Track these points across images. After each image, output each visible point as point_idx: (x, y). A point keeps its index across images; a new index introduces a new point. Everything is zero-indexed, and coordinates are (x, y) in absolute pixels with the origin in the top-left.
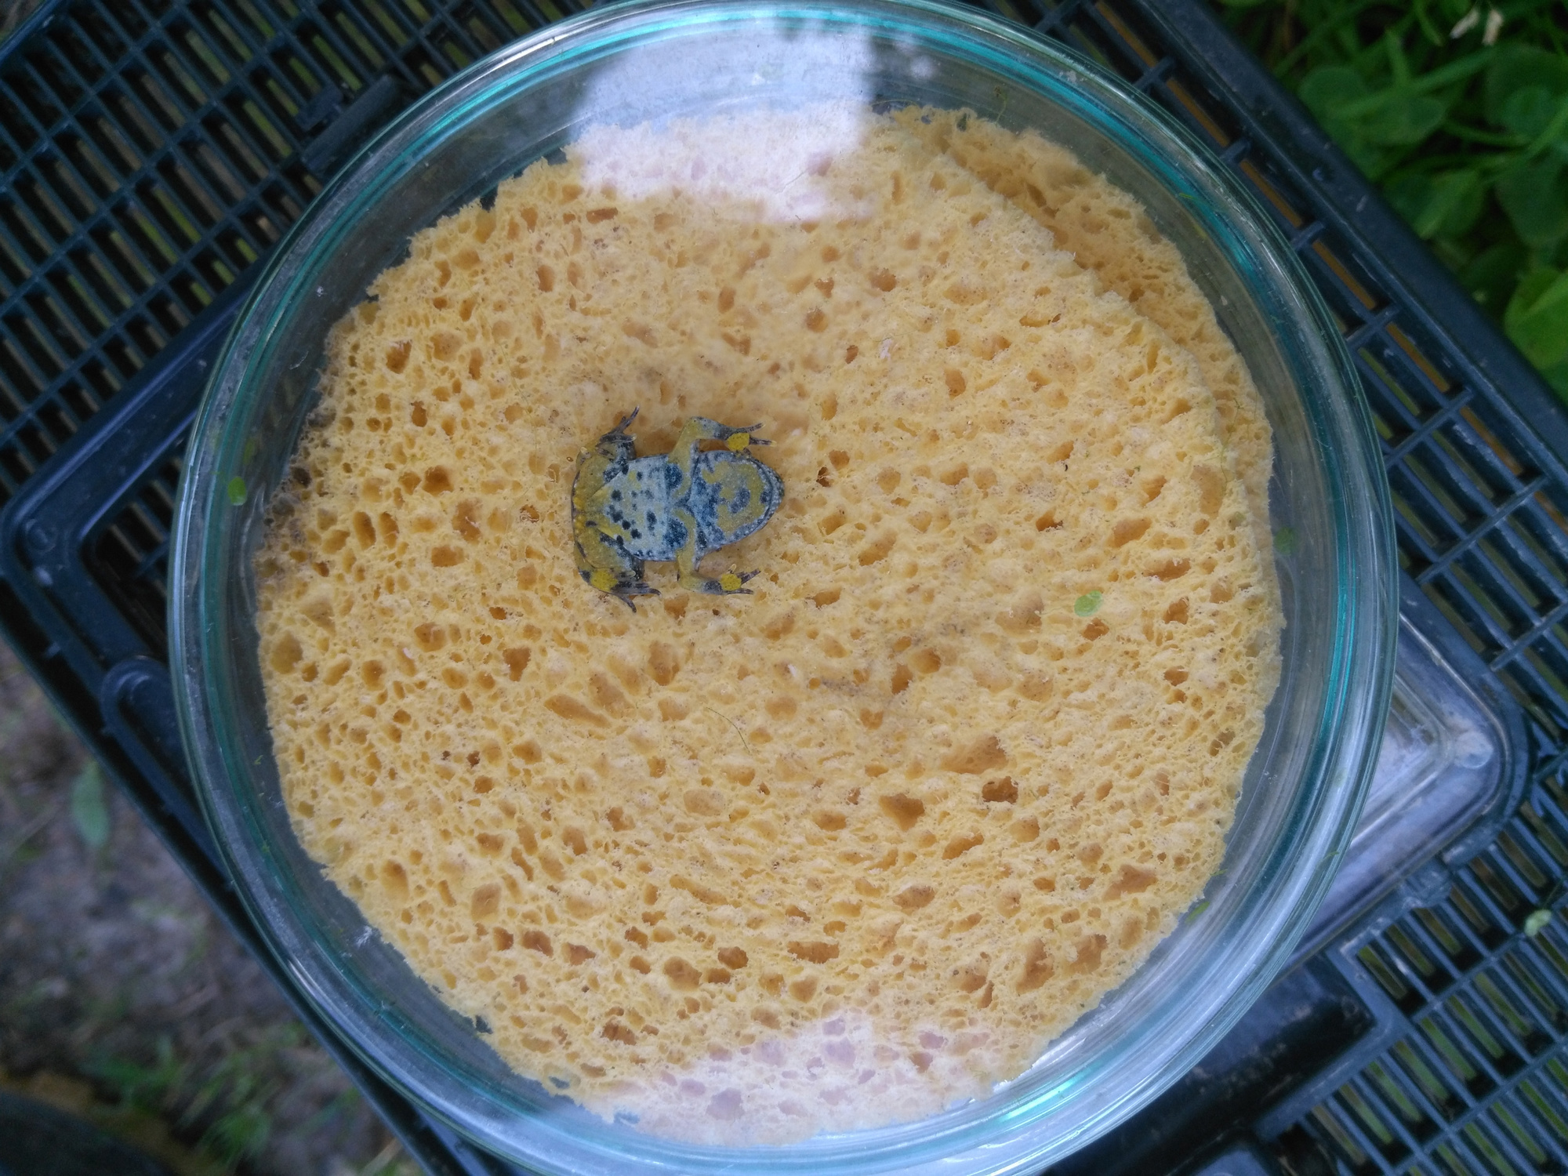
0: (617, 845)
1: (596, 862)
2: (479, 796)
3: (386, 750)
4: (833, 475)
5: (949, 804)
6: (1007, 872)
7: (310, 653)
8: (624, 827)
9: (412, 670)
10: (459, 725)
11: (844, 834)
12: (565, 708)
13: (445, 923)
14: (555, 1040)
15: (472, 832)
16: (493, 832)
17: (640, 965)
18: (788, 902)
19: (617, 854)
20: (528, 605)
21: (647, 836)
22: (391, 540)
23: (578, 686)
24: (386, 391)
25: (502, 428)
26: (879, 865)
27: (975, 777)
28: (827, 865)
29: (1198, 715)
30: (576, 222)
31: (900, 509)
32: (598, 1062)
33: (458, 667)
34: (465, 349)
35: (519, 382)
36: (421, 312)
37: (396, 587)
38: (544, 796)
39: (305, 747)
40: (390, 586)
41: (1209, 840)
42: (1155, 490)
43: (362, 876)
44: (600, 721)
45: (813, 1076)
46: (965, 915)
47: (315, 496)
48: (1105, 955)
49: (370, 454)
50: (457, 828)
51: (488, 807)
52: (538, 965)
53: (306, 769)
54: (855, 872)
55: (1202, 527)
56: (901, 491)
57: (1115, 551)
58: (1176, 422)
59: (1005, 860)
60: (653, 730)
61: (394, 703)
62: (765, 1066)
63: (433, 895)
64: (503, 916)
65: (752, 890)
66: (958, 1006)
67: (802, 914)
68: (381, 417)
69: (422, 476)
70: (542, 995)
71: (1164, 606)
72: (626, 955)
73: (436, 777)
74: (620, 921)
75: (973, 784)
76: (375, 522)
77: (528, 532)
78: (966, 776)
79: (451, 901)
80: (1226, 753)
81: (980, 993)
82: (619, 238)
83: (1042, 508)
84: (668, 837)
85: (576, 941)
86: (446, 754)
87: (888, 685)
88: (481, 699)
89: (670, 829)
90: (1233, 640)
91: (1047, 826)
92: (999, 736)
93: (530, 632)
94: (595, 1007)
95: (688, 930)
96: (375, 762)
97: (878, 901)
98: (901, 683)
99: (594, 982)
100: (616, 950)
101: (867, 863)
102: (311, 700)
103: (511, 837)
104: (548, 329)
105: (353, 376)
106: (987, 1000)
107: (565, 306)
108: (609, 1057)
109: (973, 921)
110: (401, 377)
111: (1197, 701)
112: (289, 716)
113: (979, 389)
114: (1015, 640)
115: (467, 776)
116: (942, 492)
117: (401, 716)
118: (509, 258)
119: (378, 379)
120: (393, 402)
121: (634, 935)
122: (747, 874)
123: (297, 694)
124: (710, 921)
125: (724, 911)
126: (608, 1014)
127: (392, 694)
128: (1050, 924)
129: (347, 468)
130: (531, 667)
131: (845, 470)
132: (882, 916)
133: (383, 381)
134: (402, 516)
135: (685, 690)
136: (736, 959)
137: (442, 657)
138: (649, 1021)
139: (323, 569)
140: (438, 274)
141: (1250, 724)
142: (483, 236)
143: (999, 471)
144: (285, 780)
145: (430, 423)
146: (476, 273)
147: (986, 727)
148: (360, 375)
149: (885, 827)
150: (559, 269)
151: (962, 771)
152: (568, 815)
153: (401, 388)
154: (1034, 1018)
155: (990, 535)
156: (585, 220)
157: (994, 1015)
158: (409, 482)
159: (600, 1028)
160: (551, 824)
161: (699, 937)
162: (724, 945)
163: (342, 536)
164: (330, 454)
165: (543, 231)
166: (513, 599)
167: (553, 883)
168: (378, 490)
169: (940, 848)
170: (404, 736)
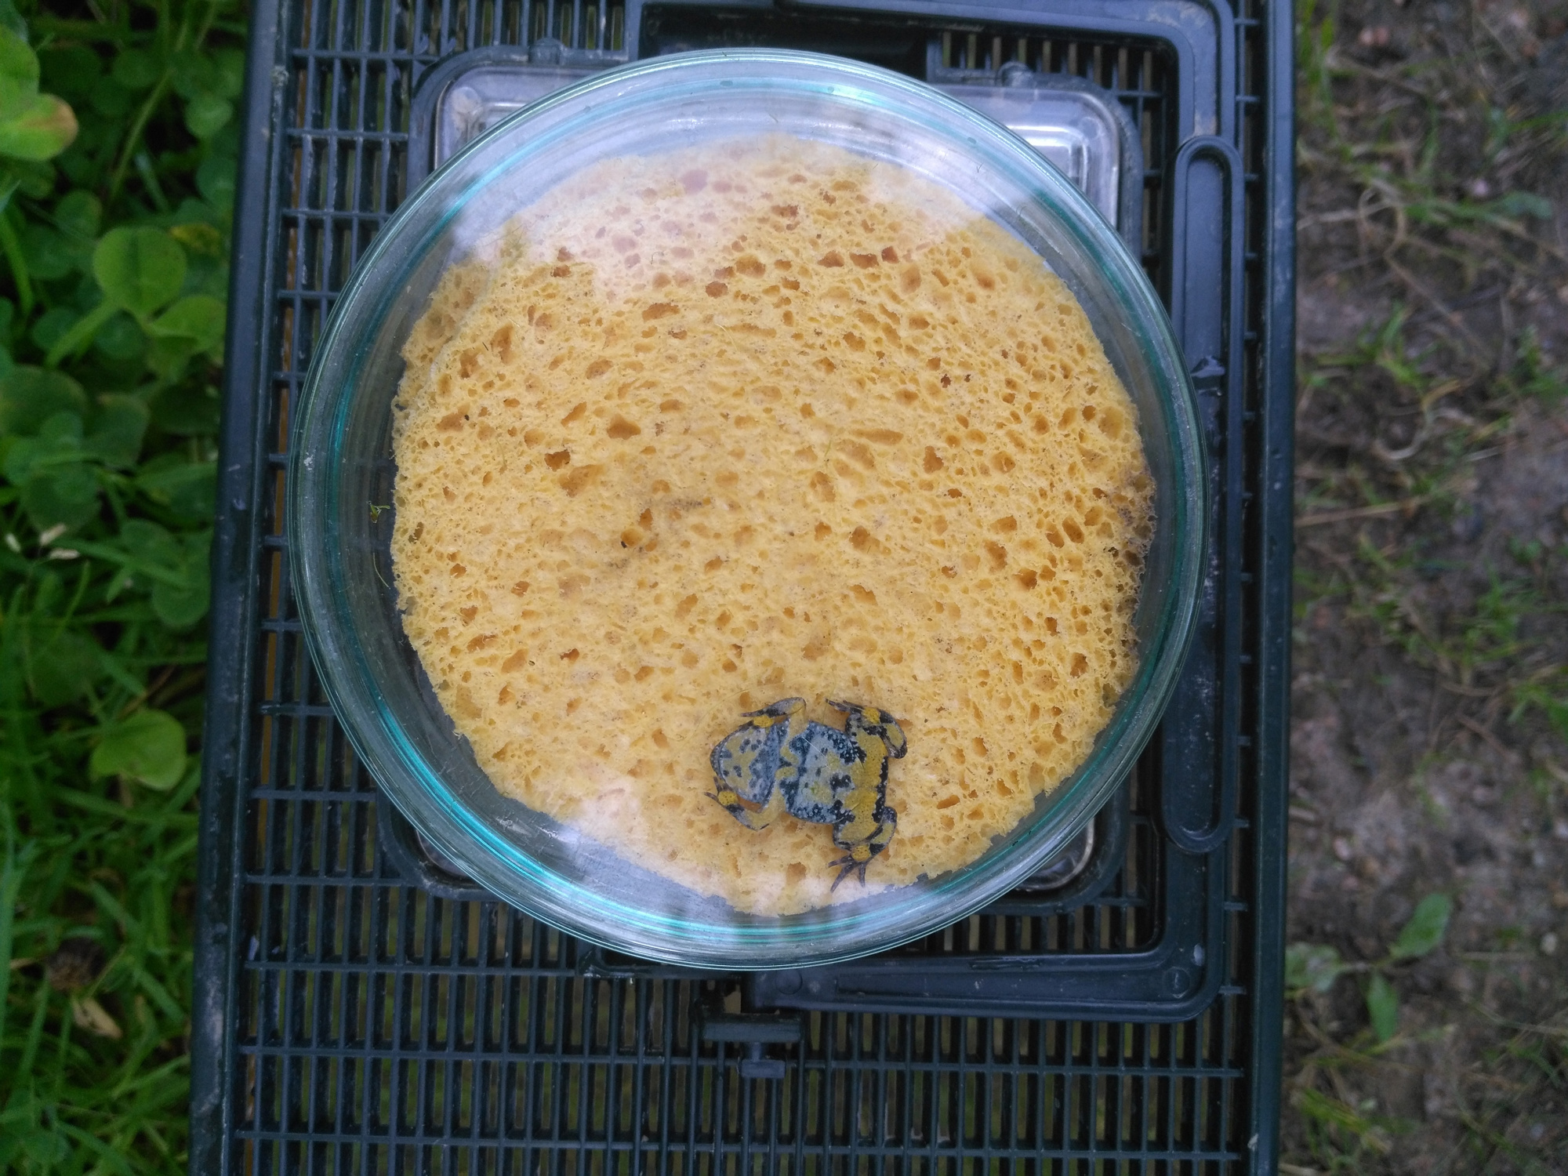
0: (823, 347)
1: (834, 332)
2: (934, 355)
3: (1015, 370)
4: (731, 655)
5: (590, 440)
6: (539, 404)
7: (1093, 429)
8: (821, 362)
9: (1011, 435)
10: (963, 403)
11: (659, 400)
12: (890, 437)
13: (937, 256)
14: (832, 193)
15: (934, 328)
16: (918, 332)
17: (784, 264)
18: (688, 341)
19: (820, 341)
20: (935, 506)
21: (801, 360)
22: (1052, 527)
23: (882, 455)
24: (1082, 638)
25: (988, 630)
26: (629, 385)
27: (580, 465)
28: (667, 375)
29: (438, 548)
30: (967, 793)
31: (678, 641)
32: (797, 187)
33: (975, 446)
34: (1028, 684)
35: (982, 667)
36: (1071, 703)
37: (1038, 494)
38: (887, 368)
39: (1078, 357)
40: (1043, 494)
41: (406, 465)
42: (504, 695)
43: (1009, 273)
44: (860, 434)
45: (638, 222)
46: (561, 367)
47: (1118, 547)
48: (459, 366)
49: (1081, 589)
50: (945, 327)
51: (927, 351)
52: (858, 245)
53: (1074, 341)
54: (646, 375)
55: (466, 677)
56: (678, 655)
57: (521, 647)
58: (501, 745)
59: (543, 413)
60: (816, 437)
61: (1018, 407)
62: (674, 218)
63: (951, 274)
64: (894, 273)
65: (715, 343)
66: (550, 302)
67: (675, 336)
68: (1082, 618)
69: (1039, 581)
70: (850, 223)
71: (478, 617)
72: (795, 269)
73: (971, 361)
74: (806, 294)
75: (578, 460)
76: (1067, 540)
77: (949, 558)
78: (585, 464)
79: (936, 273)
80: (412, 527)
81: (537, 315)
82: (931, 788)
83: (580, 666)
84: (786, 363)
85: (836, 269)
86: (967, 379)
87: (655, 513)
88: (953, 427)
89: (786, 369)
90: (425, 605)
91: (520, 444)
92: (568, 498)
93: (930, 486)
94: (809, 225)
95: (754, 300)
96: (1021, 361)
97: (624, 360)
98: (646, 518)
99: (814, 244)
100: (805, 271)
101: (637, 384)
102: (1084, 393)
103: (904, 332)
104: (971, 711)
105: (1110, 643)
106: (531, 312)
107: (960, 730)
108: (789, 192)
109: (555, 363)
110: (1071, 650)
111: (440, 556)
112: (1097, 376)
113: (642, 738)
114: (574, 569)
115: (947, 368)
116: (649, 661)
117: (1009, 399)
118: (1012, 756)
119: (1089, 645)
120: (1074, 632)
121: (795, 286)
122: (721, 353)
123: (1096, 394)
124: (741, 311)
125: (733, 321)
126: (798, 223)
127: (1022, 414)
128: (501, 377)
129: (1099, 574)
130: (921, 461)
131: (723, 659)
132: (617, 352)
133: (1087, 645)
134: (1047, 546)
135: (801, 472)
136: (715, 290)
137: (990, 450)
138: (767, 227)
139: (1098, 493)
140: (1064, 733)
141: (401, 550)
142: (1035, 769)
143: (614, 683)
144: (1088, 327)
145: (1042, 622)
146: (1036, 739)
147: (579, 503)
148: (1105, 646)
149: (632, 414)
150: (972, 756)
151: (588, 467)
152: (863, 360)
153: (1072, 644)
154: (495, 309)
155: (610, 638)
156: (960, 796)
157: (524, 302)
158: (1048, 574)
159: (801, 212)
160: (876, 349)
161: (744, 297)
162: (724, 297)
163: (1089, 522)
164: (1115, 581)
165: (990, 783)
166: (946, 505)
167: (863, 307)
168: (1070, 561)
169: (591, 408)
170: (1004, 385)
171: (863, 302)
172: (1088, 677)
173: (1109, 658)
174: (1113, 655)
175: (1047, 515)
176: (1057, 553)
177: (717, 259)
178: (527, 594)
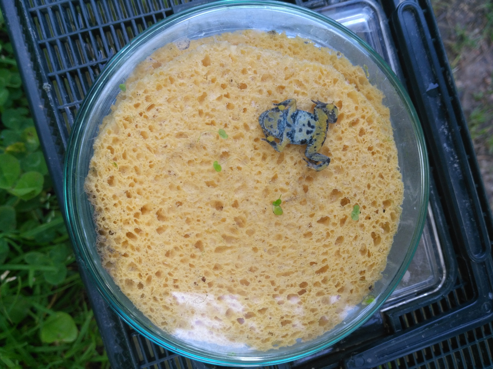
0: (256, 277)
1: (253, 284)
2: (212, 288)
4: (258, 145)
5: (335, 213)
7: (137, 280)
8: (255, 271)
9: (171, 267)
10: (194, 273)
11: (313, 236)
12: (220, 250)
14: (270, 336)
15: (215, 298)
17: (281, 303)
18: (309, 262)
19: (259, 279)
20: (193, 229)
21: (264, 269)
22: (141, 235)
23: (220, 242)
24: (114, 193)
25: (156, 185)
26: (326, 239)
27: (336, 202)
28: (313, 246)
29: (380, 155)
30: (144, 114)
32: (284, 333)
33: (183, 257)
34: (131, 167)
35: (153, 169)
36: (110, 165)
37: (152, 247)
38: (229, 277)
39: (152, 307)
40: (149, 247)
44: (231, 248)
47: (110, 236)
48: (390, 226)
49: (121, 214)
51: (215, 289)
52: (254, 321)
53: (156, 313)
54: (321, 244)
55: (357, 108)
58: (336, 85)
61: (171, 279)
65: (298, 265)
66: (363, 260)
67: (314, 263)
68: (116, 202)
69: (140, 212)
70: (260, 327)
71: (358, 132)
72: (276, 303)
73: (196, 291)
74: (268, 295)
75: (338, 204)
76: (133, 232)
77: (181, 209)
78: (334, 203)
79: (221, 320)
80: (392, 160)
81: (367, 254)
82: (159, 112)
84: (269, 266)
85: (260, 308)
86: (195, 283)
87: (303, 192)
88: (195, 262)
89: (269, 263)
91: (360, 204)
92: (336, 188)
93: (197, 235)
94: (276, 321)
97: (331, 247)
98: (306, 189)
99: (271, 314)
100: (272, 303)
101: (323, 240)
102: (145, 293)
105: (100, 195)
106: (369, 254)
107: (155, 140)
108: (287, 330)
109: (356, 238)
111: (378, 152)
112: (142, 302)
115: (205, 285)
117: (175, 281)
118: (129, 135)
119: (110, 191)
120: (118, 195)
121: (274, 296)
123: (140, 295)
124: (292, 280)
125: (294, 275)
126: (280, 320)
127: (168, 276)
128: (374, 227)
129: (115, 222)
130: (204, 244)
132: (334, 249)
134: (141, 227)
135: (250, 225)
136: (304, 285)
137: (177, 258)
138: (291, 314)
139: (125, 255)
140: (109, 151)
142: (117, 132)
144: (152, 320)
145: (133, 195)
146: (121, 144)
147: (332, 187)
148: (103, 193)
149: (322, 228)
150: (146, 130)
151: (332, 202)
152: (239, 277)
156: (146, 112)
157: (373, 257)
158: (136, 215)
159: (280, 325)
160: (236, 282)
161: (292, 286)
162: (300, 283)
163: (126, 242)
164: (107, 221)
165: (135, 121)
166: (188, 230)
167: (246, 297)
168: (129, 223)
169: (339, 225)
170: (180, 286)
171: (246, 299)
172: (106, 177)
173: (99, 188)
174: (98, 191)
175: (145, 240)
176: (135, 225)
177: (306, 296)
178: (342, 147)
